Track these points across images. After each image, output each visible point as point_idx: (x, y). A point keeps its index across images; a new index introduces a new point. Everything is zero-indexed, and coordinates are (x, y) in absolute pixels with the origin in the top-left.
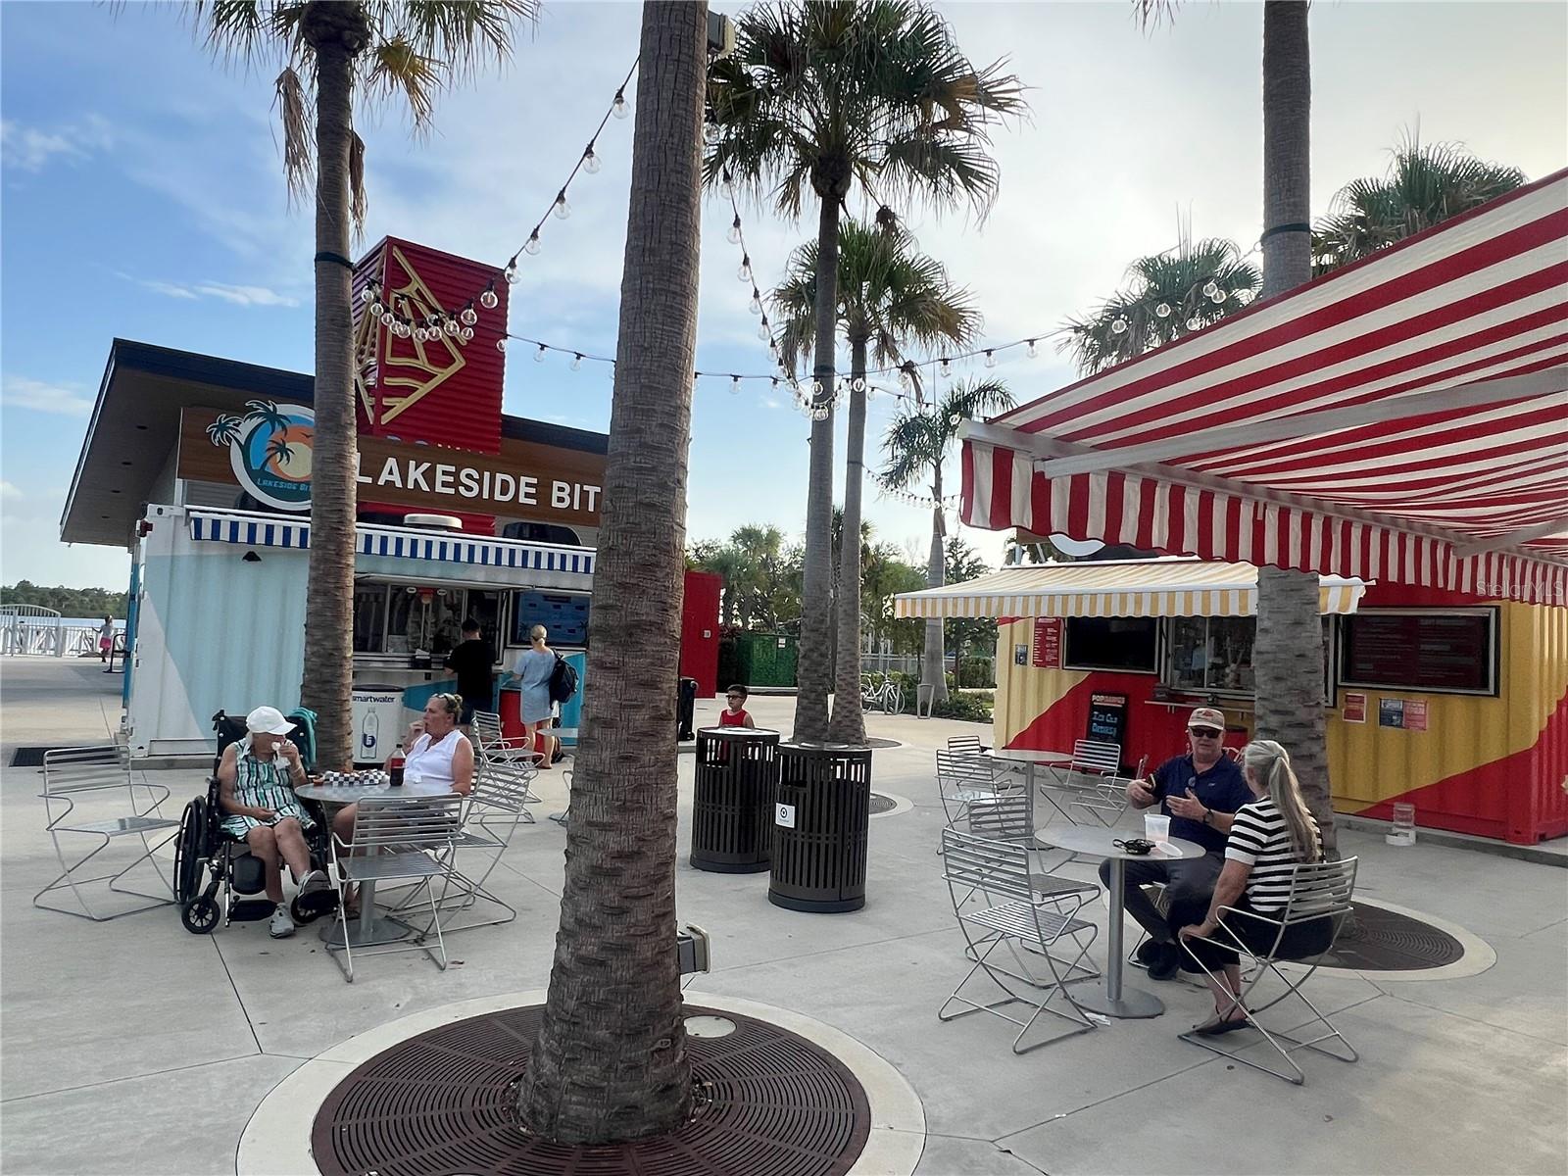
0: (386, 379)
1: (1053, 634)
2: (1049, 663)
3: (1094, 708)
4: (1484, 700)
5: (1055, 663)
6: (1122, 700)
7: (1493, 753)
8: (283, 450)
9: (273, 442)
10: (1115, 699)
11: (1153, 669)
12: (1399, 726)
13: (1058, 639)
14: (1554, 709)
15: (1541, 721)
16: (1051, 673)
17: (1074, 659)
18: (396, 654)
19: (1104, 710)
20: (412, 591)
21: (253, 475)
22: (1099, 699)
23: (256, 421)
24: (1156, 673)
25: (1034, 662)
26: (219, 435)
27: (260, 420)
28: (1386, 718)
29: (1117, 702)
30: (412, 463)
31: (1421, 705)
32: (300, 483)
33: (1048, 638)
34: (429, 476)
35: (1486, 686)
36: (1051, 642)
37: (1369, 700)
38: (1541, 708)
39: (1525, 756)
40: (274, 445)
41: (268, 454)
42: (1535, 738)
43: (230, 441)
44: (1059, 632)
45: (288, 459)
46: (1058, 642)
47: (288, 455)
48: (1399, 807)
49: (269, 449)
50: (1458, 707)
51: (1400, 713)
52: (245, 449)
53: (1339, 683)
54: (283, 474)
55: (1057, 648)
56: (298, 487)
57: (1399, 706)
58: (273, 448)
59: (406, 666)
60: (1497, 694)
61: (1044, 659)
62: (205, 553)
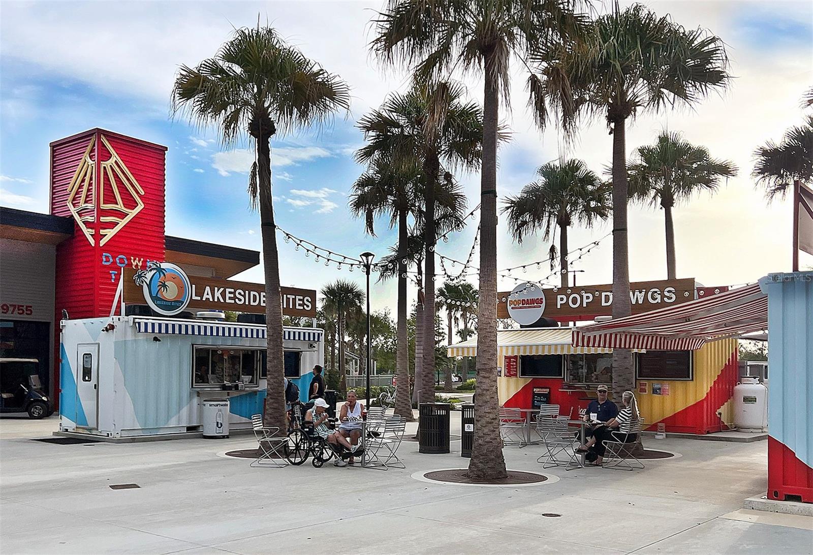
0: (101, 218)
1: (514, 362)
2: (512, 375)
3: (534, 394)
4: (688, 382)
5: (515, 375)
6: (548, 390)
7: (691, 402)
8: (164, 286)
9: (160, 282)
10: (544, 390)
11: (561, 375)
12: (660, 394)
13: (516, 364)
14: (713, 384)
15: (707, 390)
16: (513, 379)
17: (524, 373)
18: (215, 384)
19: (539, 395)
20: (220, 352)
21: (154, 299)
22: (536, 390)
23: (153, 272)
24: (563, 377)
25: (505, 375)
26: (138, 280)
27: (155, 271)
28: (655, 391)
29: (546, 391)
30: (216, 289)
31: (667, 386)
32: (171, 302)
33: (511, 363)
34: (223, 294)
35: (689, 377)
36: (513, 365)
37: (648, 384)
38: (707, 384)
39: (702, 401)
40: (161, 284)
41: (158, 288)
42: (705, 395)
43: (143, 282)
44: (517, 360)
45: (167, 290)
46: (516, 365)
47: (166, 288)
48: (660, 424)
49: (159, 286)
50: (679, 385)
51: (660, 389)
52: (149, 286)
53: (638, 378)
54: (165, 298)
55: (516, 368)
56: (171, 303)
57: (659, 386)
58: (161, 285)
59: (219, 389)
60: (692, 380)
61: (510, 373)
62: (137, 339)
